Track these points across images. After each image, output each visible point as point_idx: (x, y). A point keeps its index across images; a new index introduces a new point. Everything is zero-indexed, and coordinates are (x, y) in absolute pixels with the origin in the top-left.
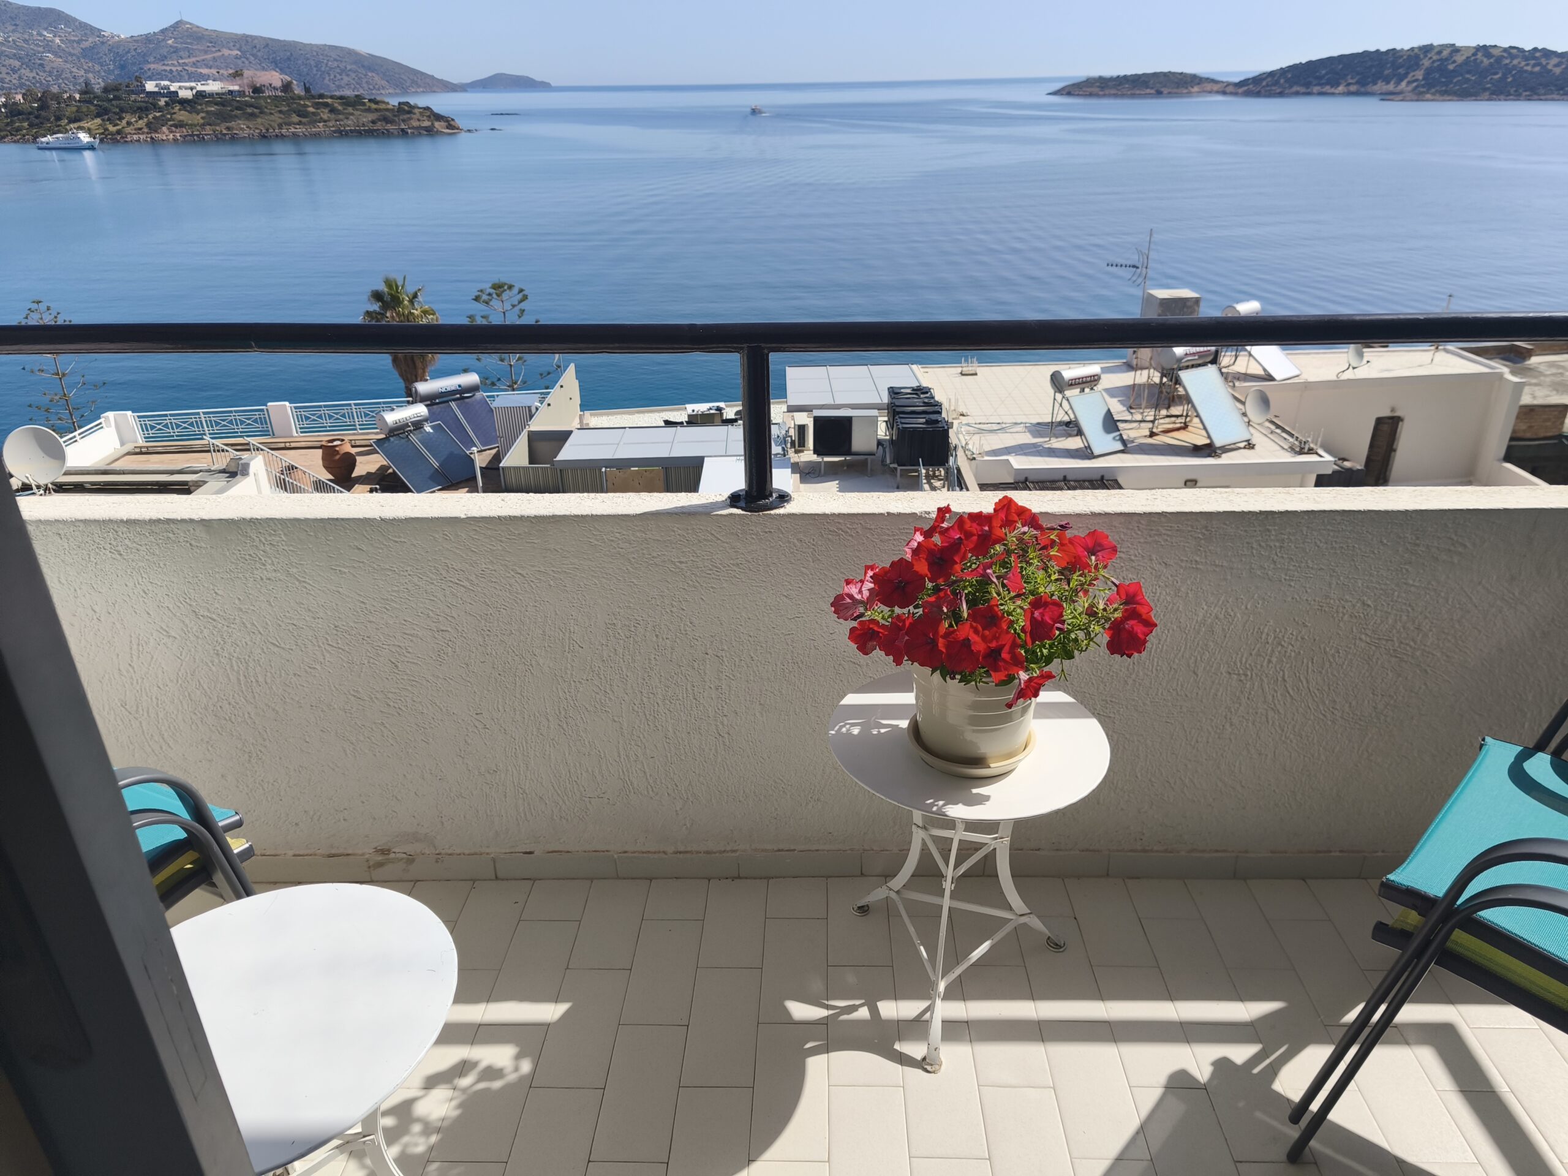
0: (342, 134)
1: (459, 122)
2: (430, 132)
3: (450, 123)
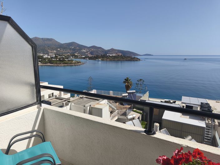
0: (126, 60)
1: (141, 60)
2: (137, 60)
3: (139, 60)
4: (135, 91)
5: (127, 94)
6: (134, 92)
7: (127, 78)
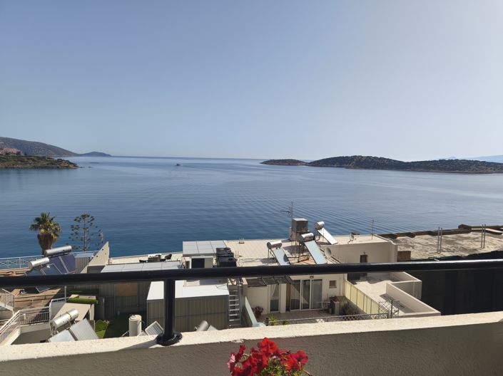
0: (35, 168)
1: (78, 165)
2: (68, 168)
3: (75, 166)
4: (69, 247)
5: (47, 260)
6: (69, 251)
7: (43, 215)
